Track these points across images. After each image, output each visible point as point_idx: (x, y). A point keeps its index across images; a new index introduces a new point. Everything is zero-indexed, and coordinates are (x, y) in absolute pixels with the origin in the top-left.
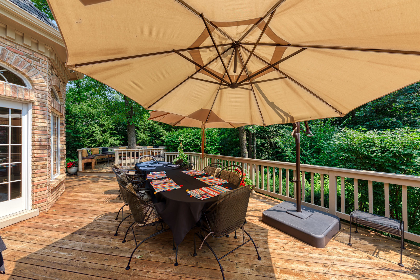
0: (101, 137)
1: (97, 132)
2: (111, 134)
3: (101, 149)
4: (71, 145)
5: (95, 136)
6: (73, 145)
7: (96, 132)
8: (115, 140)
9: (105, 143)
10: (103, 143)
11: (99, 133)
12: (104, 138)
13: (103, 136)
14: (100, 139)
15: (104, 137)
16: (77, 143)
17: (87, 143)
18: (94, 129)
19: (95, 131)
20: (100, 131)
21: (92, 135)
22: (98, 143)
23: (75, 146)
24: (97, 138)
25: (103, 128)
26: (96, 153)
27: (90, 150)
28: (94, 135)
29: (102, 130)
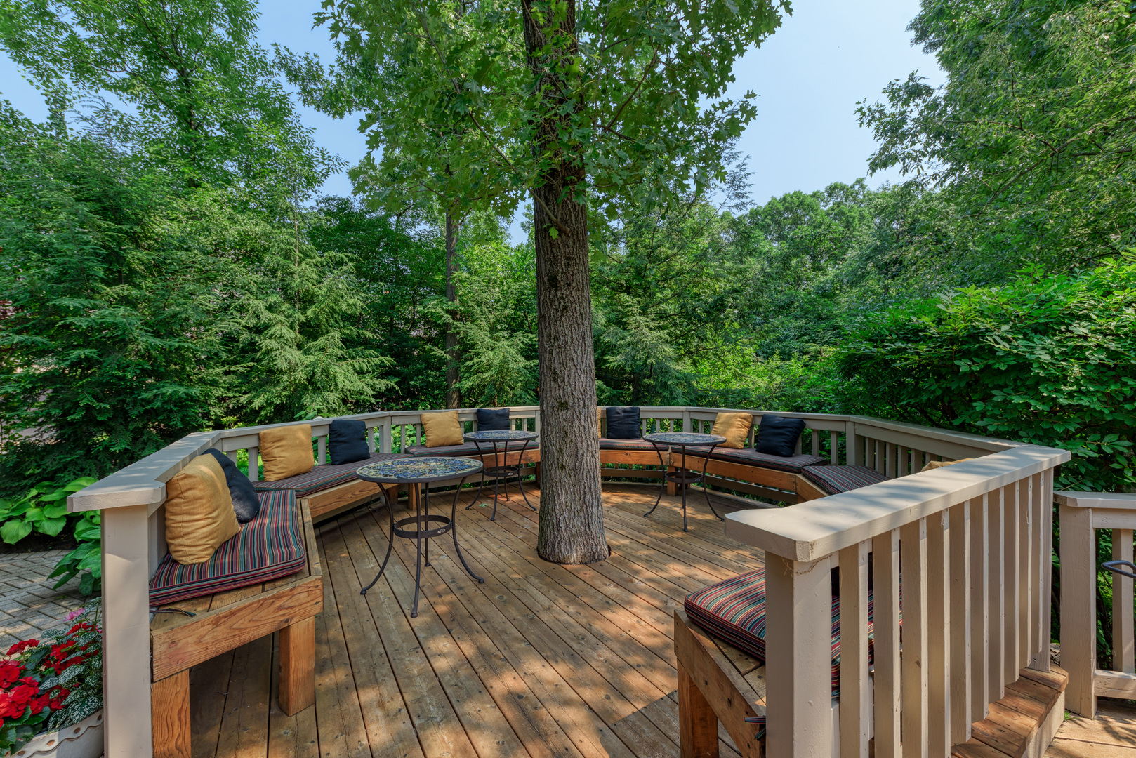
0: (295, 355)
1: (277, 328)
2: (347, 341)
3: (325, 431)
4: (135, 401)
5: (268, 352)
6: (149, 402)
7: (272, 330)
8: (361, 372)
9: (317, 390)
10: (306, 388)
11: (290, 335)
12: (315, 365)
13: (307, 352)
14: (292, 370)
15: (312, 358)
16: (169, 390)
17: (228, 389)
18: (266, 316)
19: (267, 327)
20: (292, 327)
21: (252, 347)
22: (285, 389)
23: (158, 404)
24: (281, 363)
25: (310, 313)
26: (293, 468)
27: (253, 442)
28: (266, 343)
29: (303, 318)
